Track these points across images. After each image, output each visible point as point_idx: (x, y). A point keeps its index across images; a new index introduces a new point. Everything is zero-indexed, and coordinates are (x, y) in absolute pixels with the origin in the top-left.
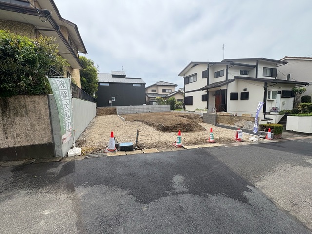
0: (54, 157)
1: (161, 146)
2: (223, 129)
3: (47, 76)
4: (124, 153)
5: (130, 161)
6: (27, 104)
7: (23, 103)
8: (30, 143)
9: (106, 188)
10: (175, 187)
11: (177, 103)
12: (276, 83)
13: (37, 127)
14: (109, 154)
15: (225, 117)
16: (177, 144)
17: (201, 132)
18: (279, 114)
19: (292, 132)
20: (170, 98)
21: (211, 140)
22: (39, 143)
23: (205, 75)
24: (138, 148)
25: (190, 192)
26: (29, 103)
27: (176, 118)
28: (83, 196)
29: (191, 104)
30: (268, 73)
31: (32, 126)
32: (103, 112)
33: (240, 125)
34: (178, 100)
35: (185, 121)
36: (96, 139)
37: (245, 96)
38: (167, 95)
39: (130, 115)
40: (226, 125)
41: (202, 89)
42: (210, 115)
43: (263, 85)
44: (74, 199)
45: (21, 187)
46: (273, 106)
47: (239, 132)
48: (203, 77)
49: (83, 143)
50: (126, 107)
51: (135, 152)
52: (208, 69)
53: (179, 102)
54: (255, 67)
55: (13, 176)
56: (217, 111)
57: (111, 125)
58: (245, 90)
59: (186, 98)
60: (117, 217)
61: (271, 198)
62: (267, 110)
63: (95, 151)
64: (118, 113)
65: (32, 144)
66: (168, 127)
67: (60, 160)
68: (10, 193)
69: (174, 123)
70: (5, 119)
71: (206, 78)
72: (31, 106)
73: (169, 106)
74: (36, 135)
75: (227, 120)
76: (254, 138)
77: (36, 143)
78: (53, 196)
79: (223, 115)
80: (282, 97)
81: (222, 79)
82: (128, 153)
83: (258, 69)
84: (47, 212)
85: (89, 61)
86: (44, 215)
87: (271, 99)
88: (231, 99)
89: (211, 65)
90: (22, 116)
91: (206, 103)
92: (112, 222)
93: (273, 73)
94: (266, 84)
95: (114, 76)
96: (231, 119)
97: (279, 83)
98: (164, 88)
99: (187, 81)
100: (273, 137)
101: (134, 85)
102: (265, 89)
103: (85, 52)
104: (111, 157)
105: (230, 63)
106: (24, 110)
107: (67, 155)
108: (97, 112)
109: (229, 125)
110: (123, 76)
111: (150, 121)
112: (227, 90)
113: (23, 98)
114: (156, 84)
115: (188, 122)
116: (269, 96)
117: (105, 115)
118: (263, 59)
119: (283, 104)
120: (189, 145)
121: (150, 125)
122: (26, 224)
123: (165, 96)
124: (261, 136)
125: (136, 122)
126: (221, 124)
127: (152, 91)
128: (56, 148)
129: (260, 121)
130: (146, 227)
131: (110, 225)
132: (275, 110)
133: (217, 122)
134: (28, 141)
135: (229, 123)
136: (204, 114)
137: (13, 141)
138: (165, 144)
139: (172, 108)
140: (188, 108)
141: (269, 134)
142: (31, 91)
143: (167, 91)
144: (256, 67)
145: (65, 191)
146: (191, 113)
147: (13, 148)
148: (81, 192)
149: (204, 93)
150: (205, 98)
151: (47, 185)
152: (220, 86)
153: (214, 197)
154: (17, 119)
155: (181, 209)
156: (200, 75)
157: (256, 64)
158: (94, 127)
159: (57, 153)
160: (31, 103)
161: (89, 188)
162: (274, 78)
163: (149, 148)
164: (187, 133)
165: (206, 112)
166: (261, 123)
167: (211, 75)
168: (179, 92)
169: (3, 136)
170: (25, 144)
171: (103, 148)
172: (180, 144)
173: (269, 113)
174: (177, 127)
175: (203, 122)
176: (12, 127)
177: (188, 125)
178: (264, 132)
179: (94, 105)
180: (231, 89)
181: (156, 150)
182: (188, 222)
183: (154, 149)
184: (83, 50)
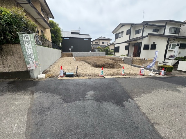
0: (30, 78)
1: (91, 76)
2: (135, 67)
3: (18, 33)
4: (68, 78)
5: (69, 82)
6: (13, 49)
7: (10, 49)
8: (17, 70)
9: (50, 94)
10: (87, 96)
11: (111, 51)
12: (176, 38)
13: (19, 62)
14: (59, 78)
15: (138, 60)
16: (101, 75)
17: (119, 69)
18: (175, 59)
19: (181, 71)
20: (106, 48)
21: (123, 74)
22: (22, 71)
23: (129, 32)
24: (77, 76)
25: (93, 100)
26: (14, 48)
27: (107, 60)
28: (37, 97)
29: (118, 52)
30: (173, 31)
31: (17, 61)
32: (65, 55)
33: (146, 65)
34: (112, 49)
35: (110, 62)
36: (55, 70)
37: (154, 47)
38: (105, 46)
39: (80, 58)
40: (137, 65)
41: (126, 42)
42: (129, 59)
43: (167, 39)
44: (32, 98)
45: (9, 91)
46: (171, 54)
47: (142, 70)
48: (127, 34)
49: (48, 72)
50: (79, 53)
51: (74, 78)
52: (131, 28)
53: (112, 50)
54: (163, 27)
55: (7, 86)
56: (134, 56)
57: (67, 63)
58: (154, 43)
59: (115, 47)
60: (49, 108)
61: (139, 106)
62: (167, 57)
63: (53, 76)
64: (73, 56)
65: (18, 71)
66: (99, 65)
67: (33, 80)
68: (3, 94)
69: (103, 63)
70: (2, 57)
71: (129, 35)
72: (15, 50)
73: (105, 53)
74: (19, 66)
75: (138, 62)
76: (152, 74)
77: (20, 70)
78: (22, 96)
79: (136, 59)
80: (180, 48)
81: (140, 35)
82: (70, 78)
83: (166, 28)
84: (17, 103)
85: (56, 23)
86: (15, 104)
87: (171, 49)
88: (144, 49)
89: (133, 25)
90: (11, 56)
91: (127, 51)
92: (45, 110)
93: (177, 31)
94: (169, 39)
95: (72, 33)
96: (141, 62)
97: (178, 38)
98: (103, 41)
99: (117, 37)
100: (165, 74)
101: (84, 39)
102: (168, 42)
103: (53, 18)
104: (60, 80)
105: (146, 24)
106: (11, 52)
107: (37, 78)
108: (61, 55)
109: (139, 66)
110: (78, 33)
111: (90, 61)
112: (142, 43)
113: (10, 46)
114: (98, 39)
115: (112, 63)
116: (170, 47)
117: (66, 57)
118: (171, 21)
119: (179, 53)
120: (108, 76)
121: (89, 64)
122: (6, 107)
123: (103, 46)
124: (157, 73)
125: (82, 62)
126: (134, 65)
127: (96, 43)
128: (31, 74)
129: (159, 63)
130: (62, 113)
131: (44, 111)
132: (172, 56)
133: (132, 63)
134: (15, 69)
135: (139, 64)
136: (125, 58)
137: (8, 69)
138: (94, 74)
139: (107, 54)
140: (116, 54)
141: (163, 72)
142: (13, 41)
143: (105, 43)
144: (165, 26)
145: (29, 95)
146: (117, 57)
147: (9, 72)
148: (36, 95)
149: (127, 44)
150: (127, 48)
151: (21, 91)
152: (137, 40)
153: (106, 103)
154: (9, 57)
155: (84, 107)
156: (125, 33)
157: (164, 25)
158: (57, 63)
159: (31, 76)
160: (15, 49)
161: (42, 94)
162: (177, 35)
163: (83, 76)
164: (110, 69)
165: (126, 57)
166: (159, 65)
167: (132, 32)
168: (113, 44)
169: (2, 66)
170: (14, 71)
171: (58, 75)
172: (102, 75)
173: (168, 59)
174: (105, 65)
175: (124, 63)
176: (6, 61)
177: (112, 64)
178: (160, 70)
179: (60, 51)
180: (145, 42)
181: (87, 77)
182: (84, 113)
183: (86, 77)
184: (51, 16)
